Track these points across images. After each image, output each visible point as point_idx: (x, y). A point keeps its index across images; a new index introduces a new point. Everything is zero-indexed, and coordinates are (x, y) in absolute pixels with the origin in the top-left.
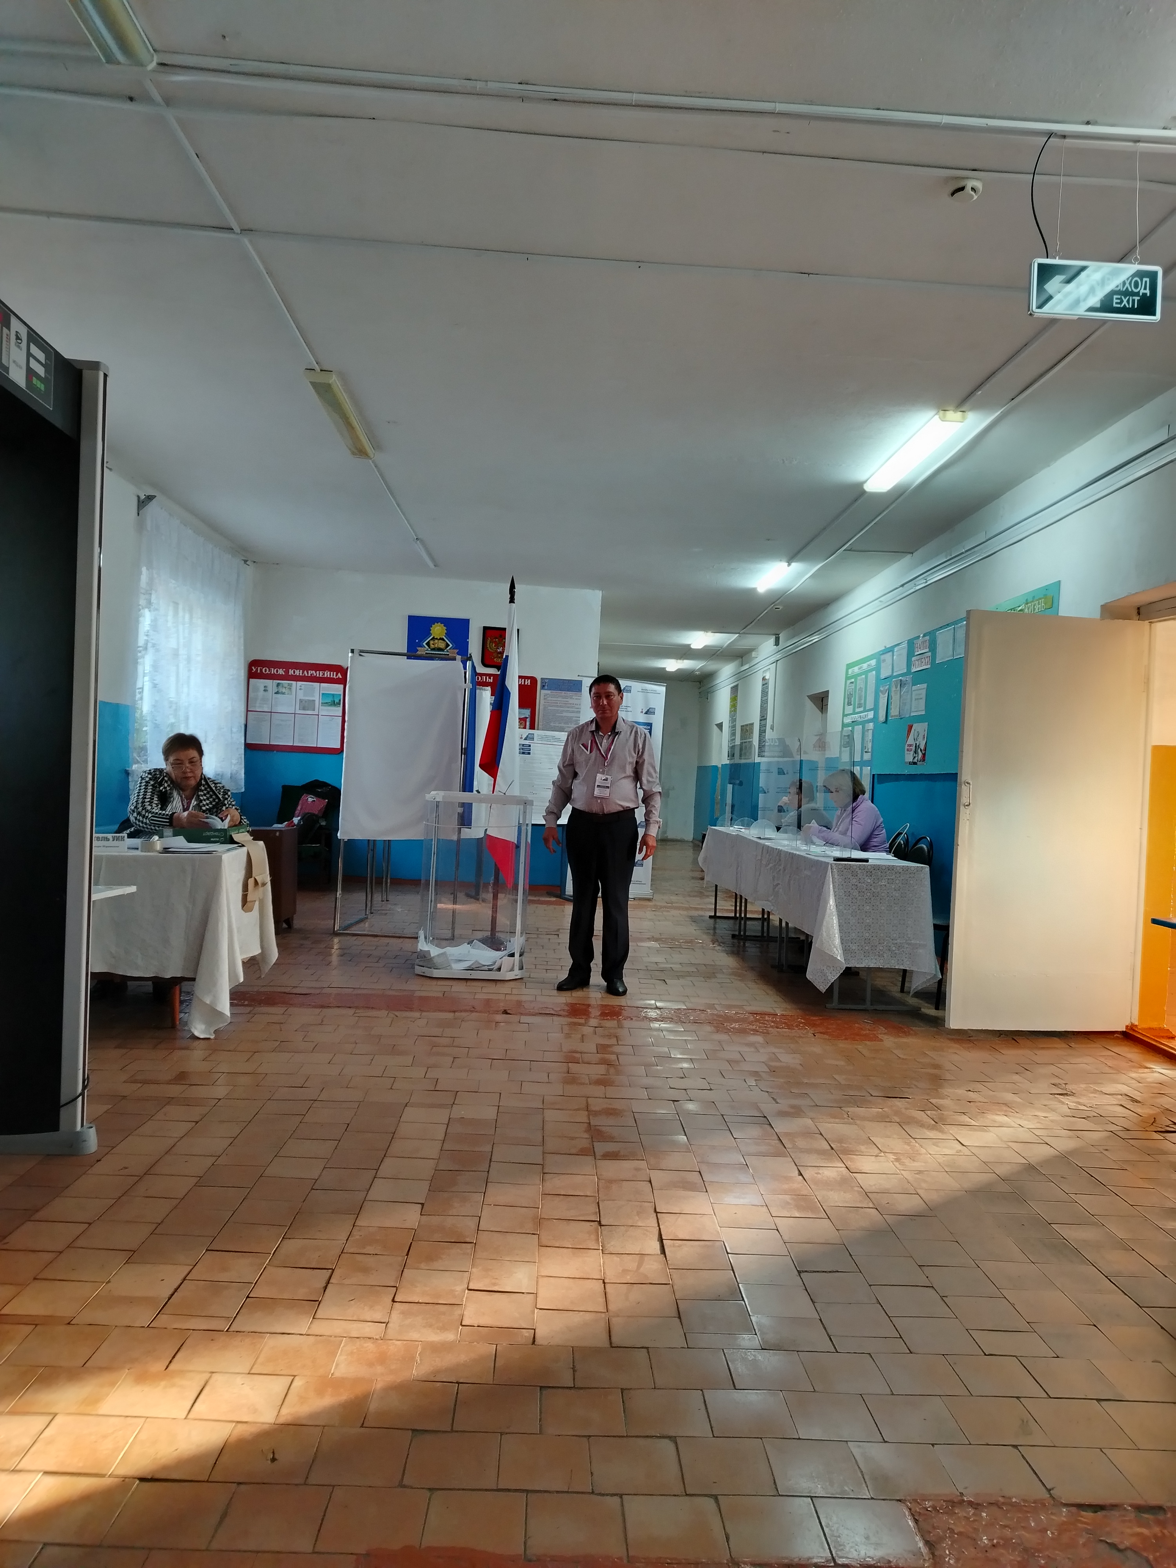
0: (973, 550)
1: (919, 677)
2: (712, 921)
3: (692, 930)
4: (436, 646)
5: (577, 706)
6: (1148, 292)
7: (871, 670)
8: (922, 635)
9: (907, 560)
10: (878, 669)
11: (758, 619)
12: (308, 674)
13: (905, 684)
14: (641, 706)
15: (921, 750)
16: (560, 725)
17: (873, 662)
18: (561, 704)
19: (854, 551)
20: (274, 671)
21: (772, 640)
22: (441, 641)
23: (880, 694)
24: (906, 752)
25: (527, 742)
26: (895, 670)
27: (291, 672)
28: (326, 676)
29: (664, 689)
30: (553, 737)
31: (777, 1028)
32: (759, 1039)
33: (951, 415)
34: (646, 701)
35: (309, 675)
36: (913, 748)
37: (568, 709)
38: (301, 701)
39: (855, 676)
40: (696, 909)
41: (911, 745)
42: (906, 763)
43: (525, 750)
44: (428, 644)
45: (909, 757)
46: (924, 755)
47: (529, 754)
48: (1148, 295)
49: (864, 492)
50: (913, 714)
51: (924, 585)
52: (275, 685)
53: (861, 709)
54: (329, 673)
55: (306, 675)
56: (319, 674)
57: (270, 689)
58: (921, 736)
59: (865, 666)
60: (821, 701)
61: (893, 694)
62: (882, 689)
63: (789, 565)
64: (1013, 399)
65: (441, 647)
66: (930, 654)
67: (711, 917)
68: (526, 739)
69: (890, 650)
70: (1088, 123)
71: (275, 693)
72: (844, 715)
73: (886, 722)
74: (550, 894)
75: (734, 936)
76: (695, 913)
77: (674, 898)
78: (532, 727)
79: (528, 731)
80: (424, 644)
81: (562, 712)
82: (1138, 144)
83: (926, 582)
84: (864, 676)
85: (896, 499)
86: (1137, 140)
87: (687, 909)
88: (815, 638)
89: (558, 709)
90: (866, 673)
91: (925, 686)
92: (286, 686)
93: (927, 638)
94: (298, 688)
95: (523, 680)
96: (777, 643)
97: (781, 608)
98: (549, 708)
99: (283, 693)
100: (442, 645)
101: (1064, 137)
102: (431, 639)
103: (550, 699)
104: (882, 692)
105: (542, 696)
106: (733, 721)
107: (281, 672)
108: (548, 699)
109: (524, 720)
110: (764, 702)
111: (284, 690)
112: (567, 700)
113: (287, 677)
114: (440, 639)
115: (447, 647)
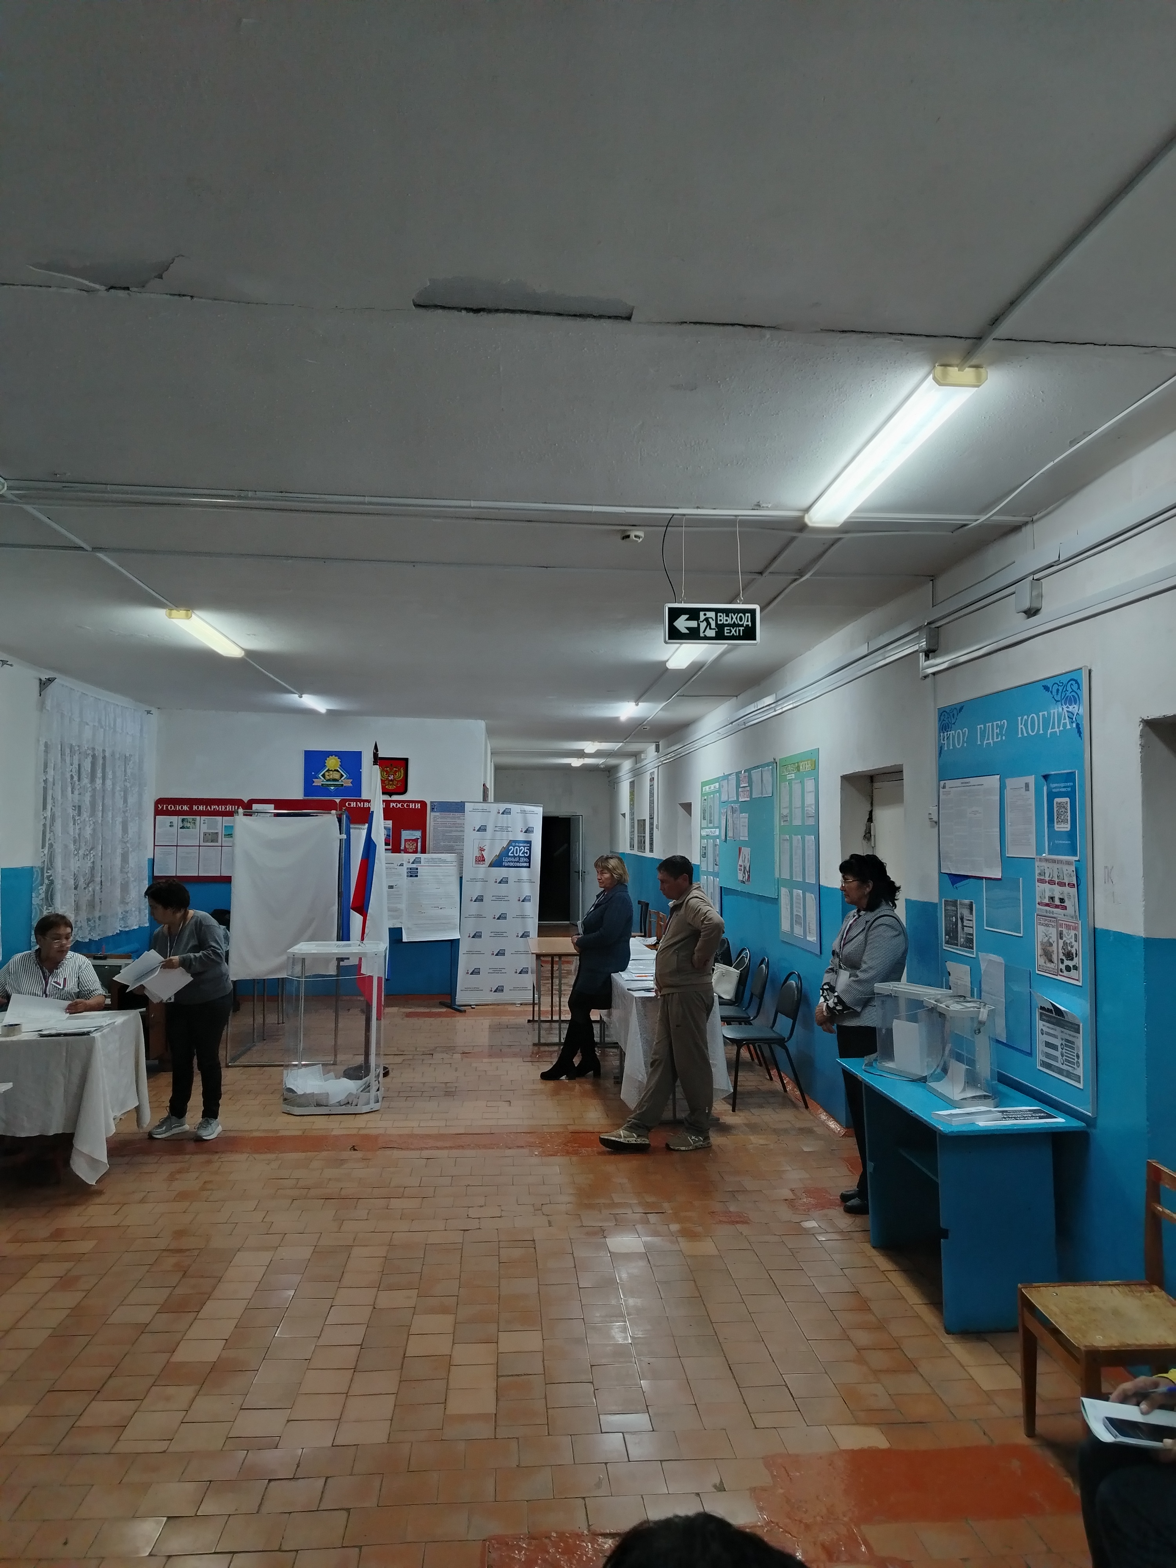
1: (743, 807)
4: (331, 777)
5: (463, 827)
6: (750, 623)
7: (717, 792)
8: (743, 771)
9: (734, 701)
10: (720, 791)
12: (211, 809)
13: (736, 811)
14: (520, 826)
15: (747, 872)
16: (450, 844)
17: (717, 785)
18: (450, 825)
20: (178, 808)
21: (653, 747)
22: (335, 772)
23: (722, 815)
24: (738, 871)
25: (414, 866)
26: (729, 797)
27: (195, 808)
28: (228, 810)
30: (441, 860)
34: (525, 821)
36: (743, 869)
37: (457, 829)
38: (205, 834)
39: (708, 794)
41: (741, 866)
42: (739, 881)
43: (412, 874)
44: (324, 776)
45: (740, 877)
46: (749, 876)
47: (417, 876)
48: (750, 625)
49: (667, 669)
50: (741, 839)
52: (180, 821)
53: (711, 825)
54: (230, 807)
55: (209, 810)
56: (222, 808)
57: (175, 824)
58: (746, 859)
59: (713, 786)
61: (729, 817)
62: (723, 811)
63: (637, 705)
65: (336, 778)
66: (748, 788)
68: (413, 863)
69: (726, 777)
71: (181, 828)
72: (702, 828)
73: (726, 840)
78: (422, 849)
79: (418, 854)
81: (450, 832)
84: (712, 796)
88: (682, 752)
89: (447, 829)
90: (713, 793)
91: (747, 816)
92: (191, 820)
93: (747, 774)
95: (414, 804)
96: (657, 750)
98: (439, 828)
99: (188, 828)
100: (336, 776)
102: (326, 771)
104: (722, 813)
105: (432, 818)
106: (632, 813)
107: (185, 808)
108: (438, 820)
109: (416, 840)
110: (652, 802)
111: (189, 825)
112: (454, 820)
113: (191, 813)
114: (335, 770)
115: (341, 778)
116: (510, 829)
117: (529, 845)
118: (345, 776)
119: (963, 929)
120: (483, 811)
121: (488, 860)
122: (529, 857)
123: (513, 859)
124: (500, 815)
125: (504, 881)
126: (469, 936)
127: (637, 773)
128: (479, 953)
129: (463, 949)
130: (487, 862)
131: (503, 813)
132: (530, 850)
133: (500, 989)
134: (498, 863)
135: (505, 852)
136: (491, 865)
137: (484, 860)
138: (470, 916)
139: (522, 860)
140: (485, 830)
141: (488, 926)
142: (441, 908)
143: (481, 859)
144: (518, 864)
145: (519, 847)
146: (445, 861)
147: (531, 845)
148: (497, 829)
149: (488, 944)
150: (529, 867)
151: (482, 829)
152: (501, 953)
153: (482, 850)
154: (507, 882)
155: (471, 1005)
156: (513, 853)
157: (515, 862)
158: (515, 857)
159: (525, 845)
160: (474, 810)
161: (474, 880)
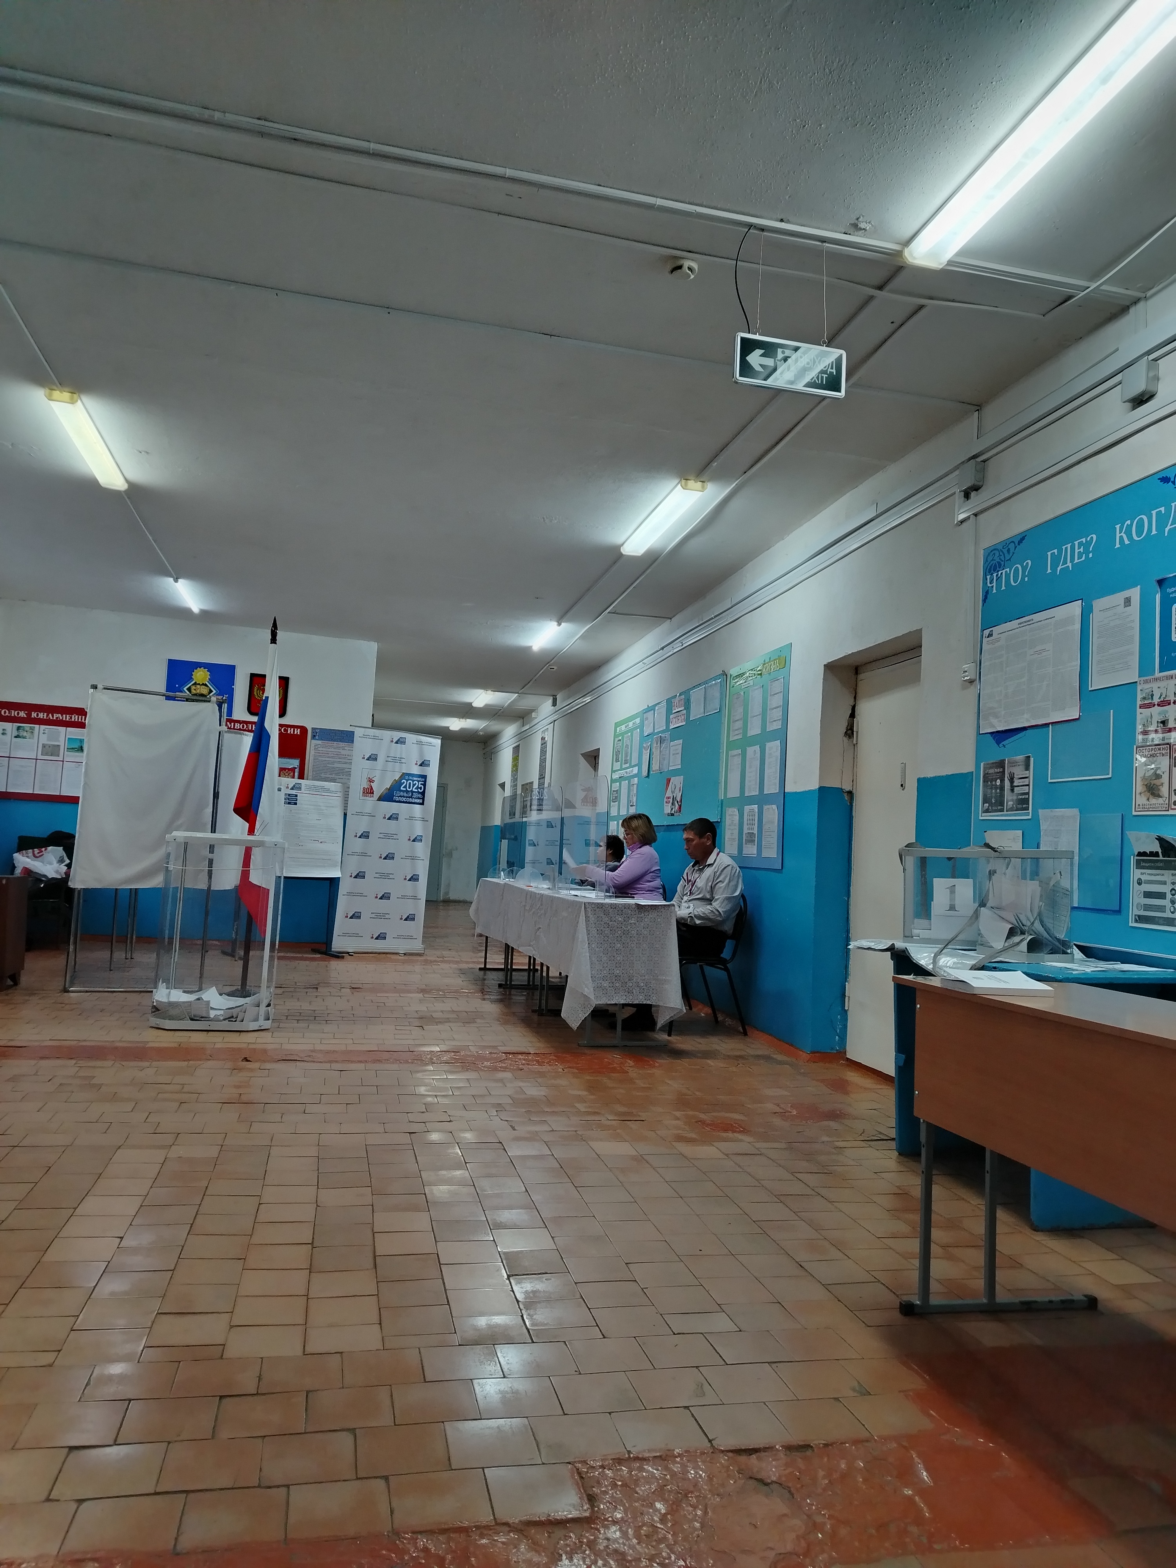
0: (721, 616)
1: (676, 733)
2: (482, 972)
3: (458, 982)
4: (198, 691)
5: (349, 758)
6: (834, 371)
7: (636, 728)
8: (678, 695)
9: (667, 624)
10: (641, 726)
11: (535, 678)
12: (53, 717)
13: (664, 740)
14: (415, 758)
15: (677, 802)
16: (332, 776)
17: (638, 720)
18: (332, 755)
19: (617, 613)
20: (14, 713)
21: (550, 701)
22: (203, 687)
23: (644, 750)
24: (665, 804)
25: (294, 792)
26: (656, 728)
27: (34, 715)
28: (73, 720)
29: (439, 741)
30: (323, 788)
31: (528, 1064)
32: (508, 1075)
33: (691, 483)
34: (421, 753)
35: (55, 718)
36: (671, 800)
37: (340, 760)
38: (44, 746)
39: (623, 734)
40: (467, 962)
41: (669, 798)
42: (665, 814)
43: (291, 800)
44: (189, 689)
45: (668, 809)
46: (680, 807)
47: (296, 804)
48: (835, 374)
49: (622, 555)
50: (671, 768)
51: (680, 648)
52: (15, 728)
53: (627, 765)
54: (77, 716)
55: (51, 718)
56: (66, 717)
57: (9, 732)
58: (677, 789)
59: (631, 724)
60: (593, 758)
61: (654, 750)
62: (645, 746)
63: (559, 624)
64: (745, 472)
65: (204, 693)
66: (685, 712)
67: (480, 969)
68: (292, 789)
69: (652, 708)
70: (782, 221)
71: (16, 737)
72: (613, 771)
73: (648, 776)
74: (315, 951)
75: (500, 986)
76: (464, 966)
77: (445, 953)
78: (301, 777)
79: (296, 780)
80: (185, 689)
81: (333, 763)
82: (824, 244)
83: (682, 645)
84: (630, 734)
85: (653, 564)
86: (823, 240)
87: (457, 962)
88: (588, 699)
89: (330, 759)
90: (632, 731)
91: (681, 741)
92: (28, 729)
93: (683, 697)
94: (42, 731)
95: (292, 729)
96: (554, 704)
97: (555, 668)
98: (320, 758)
99: (24, 737)
100: (204, 691)
101: (763, 230)
102: (193, 685)
103: (321, 749)
104: (645, 748)
105: (312, 745)
106: (514, 779)
107: (22, 714)
108: (319, 749)
109: (293, 770)
110: (543, 761)
111: (25, 734)
112: (339, 751)
113: (29, 720)
114: (203, 684)
115: (209, 693)
116: (403, 761)
117: (424, 780)
118: (214, 692)
119: (1012, 790)
120: (375, 738)
121: (377, 793)
122: (423, 793)
123: (405, 794)
124: (393, 744)
125: (393, 817)
126: (351, 876)
127: (523, 738)
128: (361, 895)
129: (343, 889)
130: (377, 795)
131: (397, 743)
132: (424, 785)
133: (381, 937)
134: (388, 797)
135: (397, 785)
136: (380, 799)
137: (373, 793)
138: (353, 854)
139: (415, 795)
140: (376, 759)
141: (374, 865)
142: (321, 842)
143: (369, 791)
144: (410, 800)
145: (413, 781)
146: (328, 790)
147: (425, 782)
148: (389, 759)
149: (371, 886)
150: (422, 804)
151: (373, 758)
152: (385, 897)
153: (371, 781)
154: (397, 819)
155: (348, 953)
156: (405, 787)
157: (407, 797)
158: (407, 792)
159: (419, 779)
160: (365, 736)
161: (358, 814)
